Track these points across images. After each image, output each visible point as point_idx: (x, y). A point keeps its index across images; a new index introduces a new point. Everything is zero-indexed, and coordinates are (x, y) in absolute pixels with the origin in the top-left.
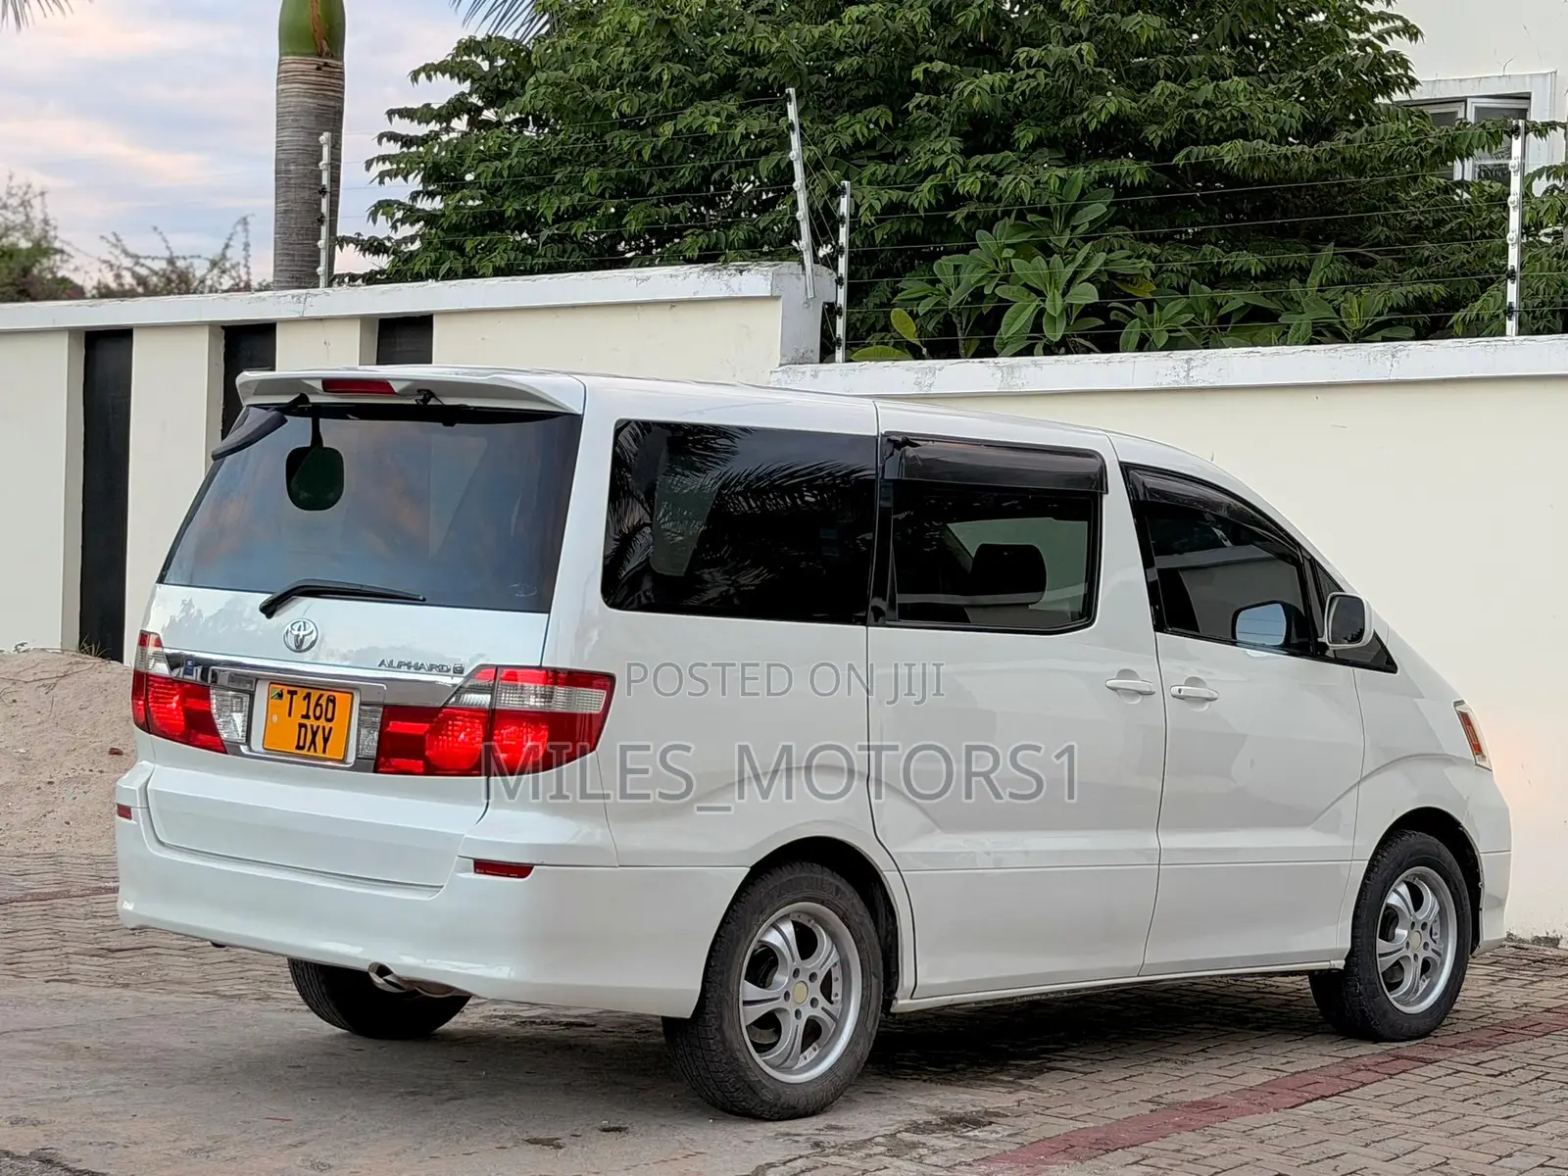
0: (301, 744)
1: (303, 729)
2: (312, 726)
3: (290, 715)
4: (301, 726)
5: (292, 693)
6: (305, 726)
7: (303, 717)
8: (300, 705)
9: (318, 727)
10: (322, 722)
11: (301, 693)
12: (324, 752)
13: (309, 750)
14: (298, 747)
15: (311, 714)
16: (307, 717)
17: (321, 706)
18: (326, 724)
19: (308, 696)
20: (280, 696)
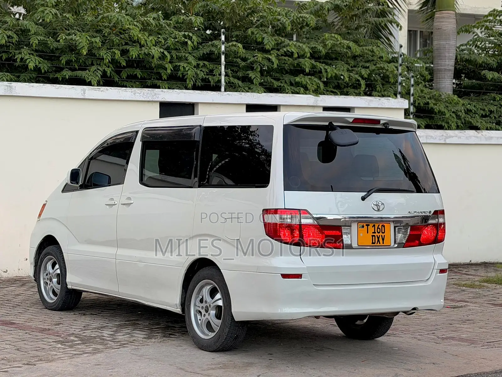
0: (374, 242)
1: (374, 237)
2: (377, 236)
3: (368, 233)
4: (373, 236)
5: (368, 225)
6: (374, 236)
7: (373, 233)
8: (371, 229)
9: (379, 236)
10: (381, 234)
11: (371, 225)
12: (383, 243)
13: (377, 244)
14: (373, 243)
15: (376, 231)
16: (375, 233)
17: (380, 229)
18: (382, 234)
19: (374, 226)
20: (363, 227)
